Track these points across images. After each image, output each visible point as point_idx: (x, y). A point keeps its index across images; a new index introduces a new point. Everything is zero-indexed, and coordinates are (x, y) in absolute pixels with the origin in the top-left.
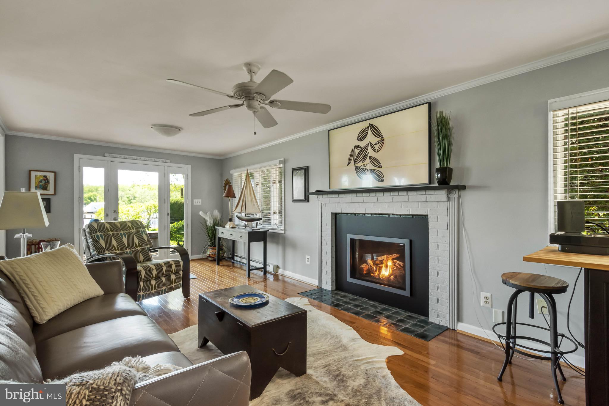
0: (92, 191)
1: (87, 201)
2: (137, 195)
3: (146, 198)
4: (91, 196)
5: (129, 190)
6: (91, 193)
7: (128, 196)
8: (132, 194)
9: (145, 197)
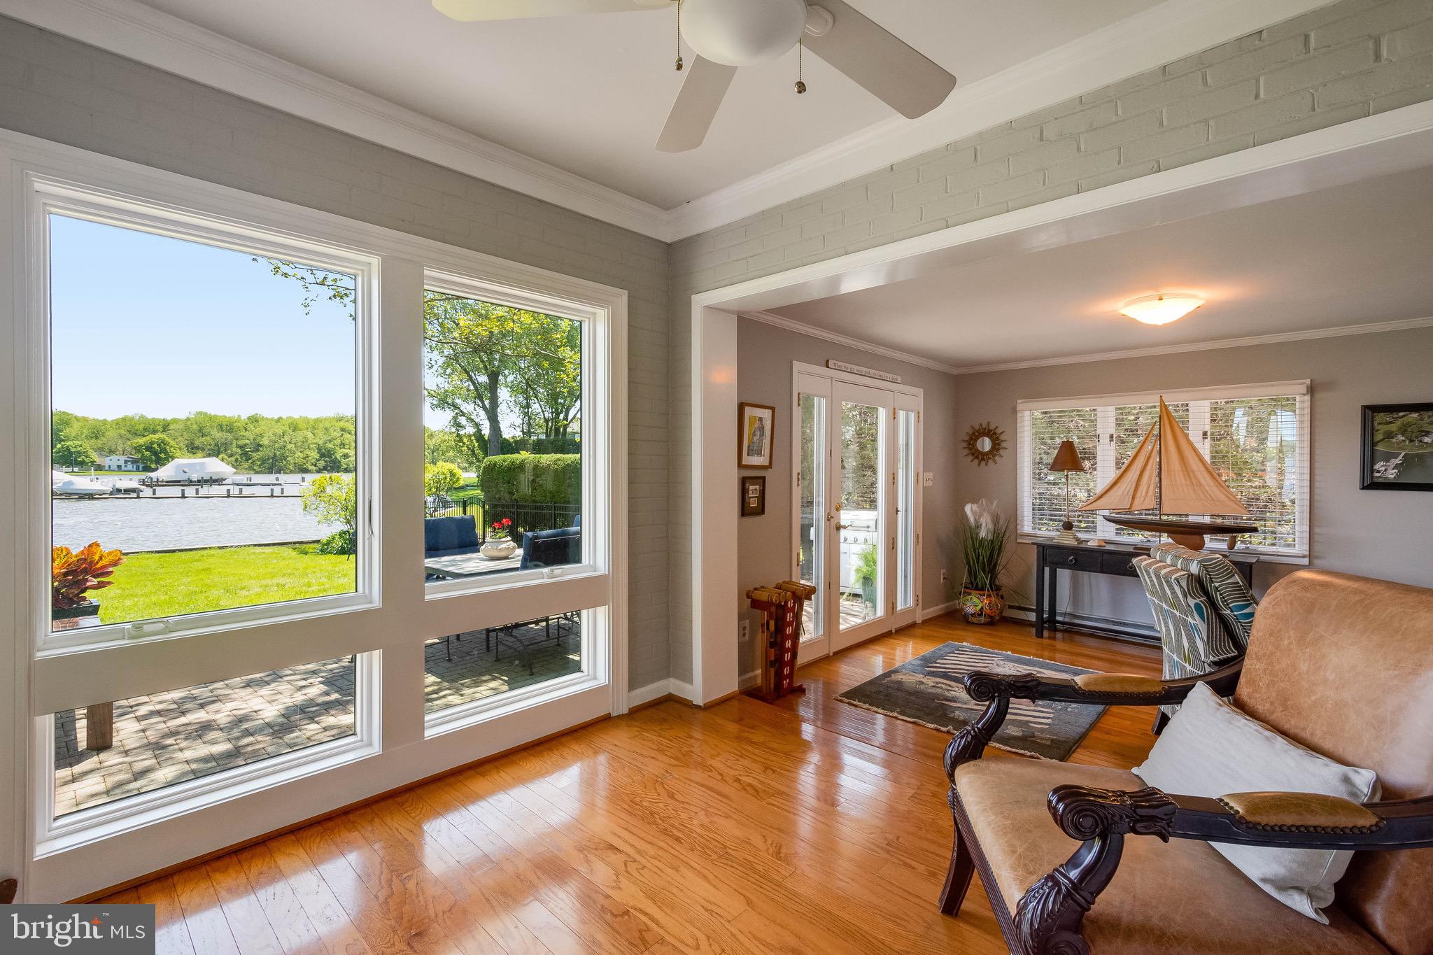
0: (154, 432)
1: (143, 455)
2: (265, 441)
3: (286, 449)
4: (152, 443)
5: (246, 430)
6: (152, 436)
7: (240, 443)
8: (251, 438)
9: (285, 446)
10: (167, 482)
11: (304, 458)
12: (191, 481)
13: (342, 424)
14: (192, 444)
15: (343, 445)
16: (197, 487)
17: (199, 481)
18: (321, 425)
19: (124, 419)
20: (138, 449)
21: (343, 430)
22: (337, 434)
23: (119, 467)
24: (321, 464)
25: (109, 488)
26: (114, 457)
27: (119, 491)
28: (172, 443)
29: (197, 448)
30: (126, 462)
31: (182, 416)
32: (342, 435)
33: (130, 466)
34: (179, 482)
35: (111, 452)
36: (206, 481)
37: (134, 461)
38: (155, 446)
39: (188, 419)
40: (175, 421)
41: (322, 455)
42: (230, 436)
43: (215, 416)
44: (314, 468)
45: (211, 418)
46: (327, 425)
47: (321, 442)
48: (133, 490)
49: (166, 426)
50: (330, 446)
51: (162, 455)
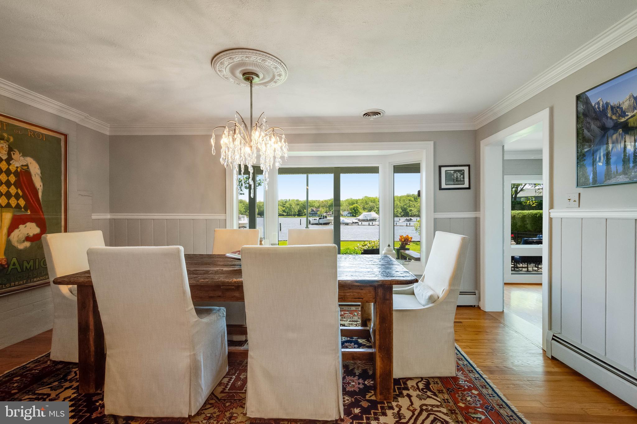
10: (362, 220)
11: (397, 212)
12: (368, 220)
13: (409, 198)
14: (364, 207)
15: (409, 206)
16: (369, 222)
17: (370, 220)
18: (402, 199)
19: (347, 200)
20: (351, 209)
21: (410, 200)
22: (408, 202)
23: (346, 215)
24: (402, 213)
25: (351, 222)
26: (345, 212)
27: (353, 223)
28: (359, 207)
29: (365, 208)
30: (348, 213)
31: (361, 198)
32: (409, 202)
33: (349, 215)
34: (364, 220)
35: (345, 210)
36: (372, 220)
37: (350, 213)
38: (355, 208)
39: (362, 199)
40: (359, 200)
41: (403, 210)
42: (374, 204)
43: (370, 197)
44: (400, 215)
45: (369, 198)
46: (404, 198)
47: (402, 205)
48: (357, 223)
49: (357, 202)
50: (405, 206)
51: (357, 211)
